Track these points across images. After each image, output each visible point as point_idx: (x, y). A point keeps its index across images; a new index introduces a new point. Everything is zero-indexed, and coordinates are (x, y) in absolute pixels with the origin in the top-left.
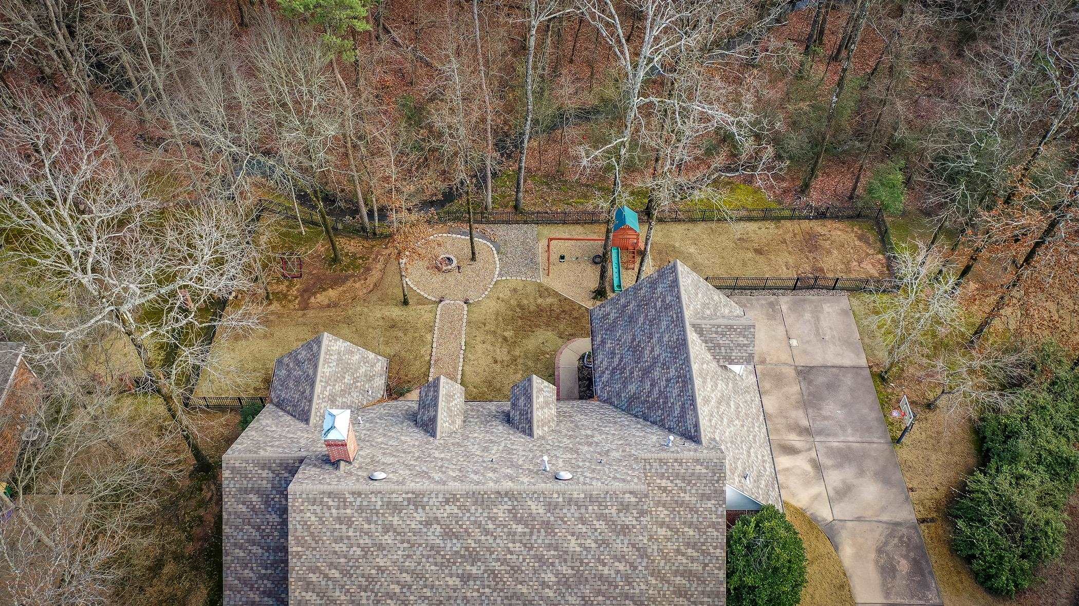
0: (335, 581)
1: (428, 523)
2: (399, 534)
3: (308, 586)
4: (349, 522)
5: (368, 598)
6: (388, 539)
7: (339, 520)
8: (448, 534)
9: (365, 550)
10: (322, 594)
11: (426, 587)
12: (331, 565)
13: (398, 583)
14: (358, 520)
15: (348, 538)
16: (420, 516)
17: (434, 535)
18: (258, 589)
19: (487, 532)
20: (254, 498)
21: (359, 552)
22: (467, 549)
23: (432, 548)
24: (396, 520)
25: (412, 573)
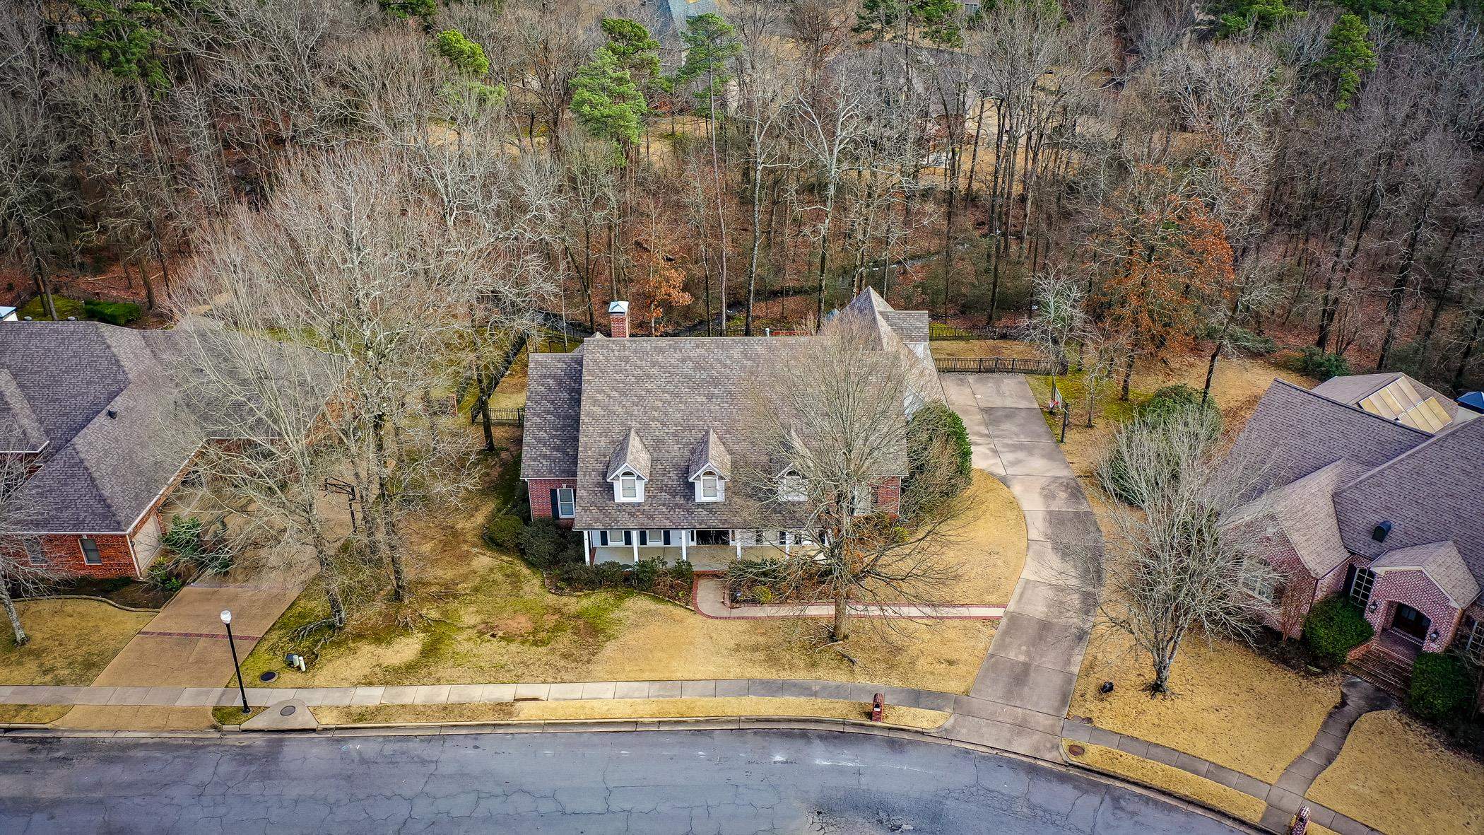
0: (614, 398)
1: (683, 361)
2: (663, 367)
3: (595, 402)
4: (627, 360)
5: (639, 410)
6: (655, 371)
7: (620, 359)
8: (698, 367)
9: (638, 378)
10: (605, 408)
11: (681, 402)
12: (613, 389)
13: (661, 400)
14: (634, 359)
15: (626, 370)
16: (678, 355)
17: (688, 368)
18: (549, 445)
19: (726, 366)
20: (551, 381)
21: (633, 379)
22: (711, 377)
23: (686, 377)
24: (660, 358)
25: (672, 393)
